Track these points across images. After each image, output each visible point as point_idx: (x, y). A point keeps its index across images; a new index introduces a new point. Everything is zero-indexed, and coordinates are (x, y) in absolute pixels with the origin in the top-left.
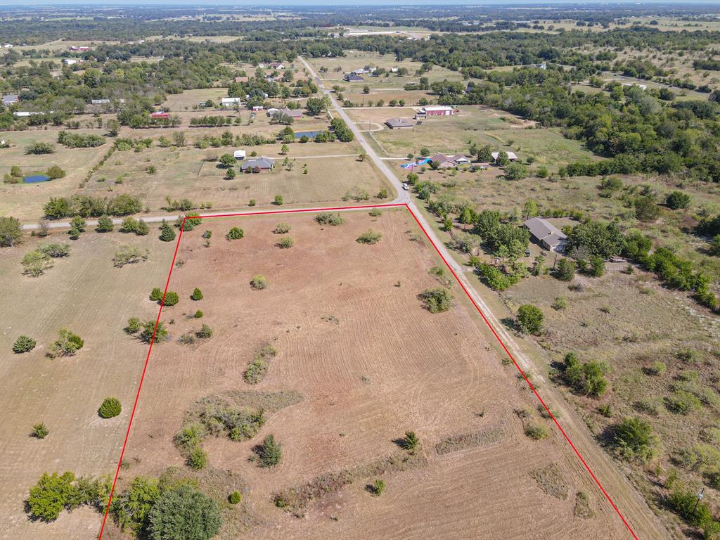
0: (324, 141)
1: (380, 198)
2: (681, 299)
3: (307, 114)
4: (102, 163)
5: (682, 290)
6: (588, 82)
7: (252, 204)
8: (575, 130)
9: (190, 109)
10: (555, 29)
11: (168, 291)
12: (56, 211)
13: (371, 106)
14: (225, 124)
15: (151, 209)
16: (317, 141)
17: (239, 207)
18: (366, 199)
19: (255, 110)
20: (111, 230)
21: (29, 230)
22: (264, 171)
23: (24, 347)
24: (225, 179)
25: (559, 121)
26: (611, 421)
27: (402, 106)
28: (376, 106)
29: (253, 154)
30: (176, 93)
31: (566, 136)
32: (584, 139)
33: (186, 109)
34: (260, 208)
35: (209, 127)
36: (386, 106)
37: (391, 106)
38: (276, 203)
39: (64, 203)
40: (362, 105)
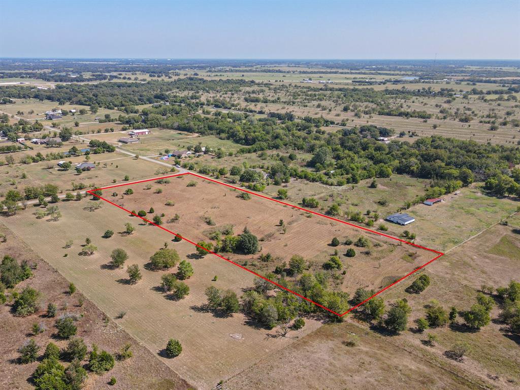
0: (100, 153)
2: (318, 184)
5: (317, 181)
6: (201, 111)
7: (114, 182)
8: (223, 135)
10: (139, 79)
13: (94, 133)
16: (95, 153)
18: (167, 173)
19: (19, 141)
24: (76, 175)
25: (211, 132)
26: (325, 211)
27: (113, 131)
28: (97, 133)
31: (221, 138)
32: (231, 139)
36: (103, 132)
37: (106, 132)
38: (125, 180)
40: (88, 133)
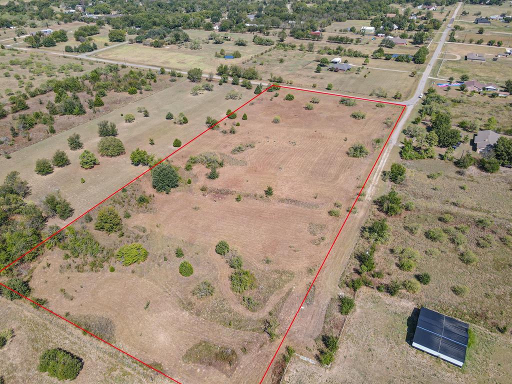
0: (402, 61)
1: (395, 99)
3: (413, 43)
4: (262, 54)
7: (314, 86)
9: (338, 31)
11: (235, 113)
12: (222, 71)
13: (470, 43)
14: (348, 42)
15: (263, 79)
16: (397, 60)
17: (307, 86)
18: (385, 97)
19: (379, 36)
20: (237, 84)
21: (205, 77)
22: (341, 72)
23: (169, 117)
24: (315, 72)
27: (499, 46)
28: (476, 44)
29: (346, 62)
30: (340, 21)
33: (335, 31)
34: (317, 89)
35: (338, 43)
36: (484, 45)
37: (490, 45)
38: (328, 89)
39: (226, 68)
40: (463, 42)
